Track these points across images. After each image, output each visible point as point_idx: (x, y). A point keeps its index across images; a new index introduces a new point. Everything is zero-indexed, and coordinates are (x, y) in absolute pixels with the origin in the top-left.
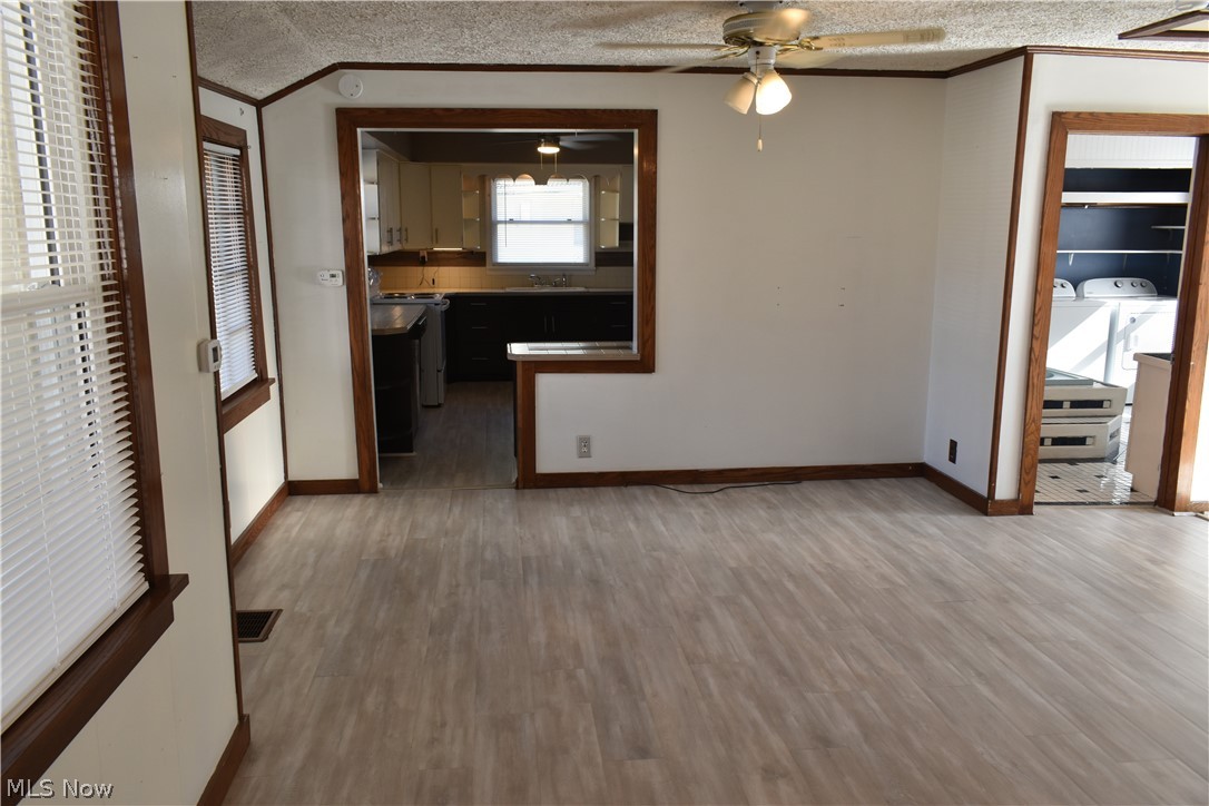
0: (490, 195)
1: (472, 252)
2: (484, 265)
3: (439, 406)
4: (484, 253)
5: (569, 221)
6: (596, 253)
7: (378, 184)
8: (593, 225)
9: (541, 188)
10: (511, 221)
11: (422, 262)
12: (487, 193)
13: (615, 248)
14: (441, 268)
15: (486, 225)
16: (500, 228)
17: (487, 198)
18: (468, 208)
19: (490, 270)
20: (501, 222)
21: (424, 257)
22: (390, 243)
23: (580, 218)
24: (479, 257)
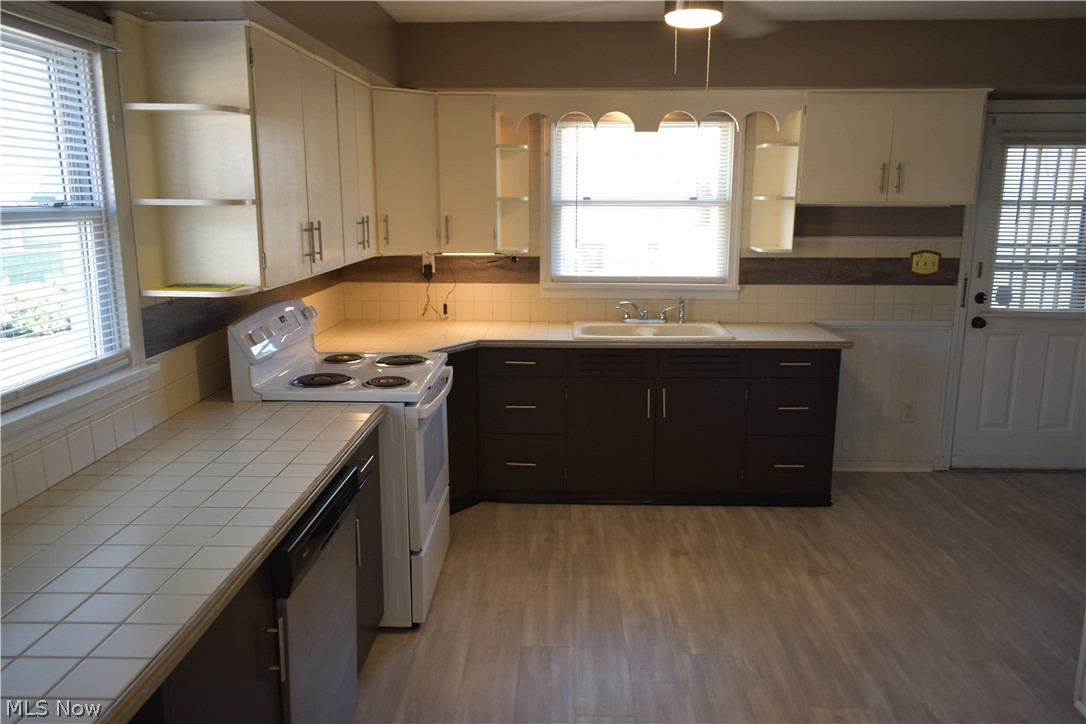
0: (548, 154)
1: (514, 258)
2: (536, 280)
3: (416, 627)
4: (537, 260)
5: (694, 201)
6: (743, 261)
7: (252, 112)
8: (741, 208)
9: (647, 136)
10: (587, 200)
11: (427, 275)
12: (545, 149)
13: (786, 252)
14: (460, 286)
15: (541, 209)
16: (567, 215)
17: (544, 159)
18: (506, 176)
19: (549, 290)
20: (567, 203)
21: (428, 267)
22: (364, 243)
23: (715, 196)
24: (525, 268)
